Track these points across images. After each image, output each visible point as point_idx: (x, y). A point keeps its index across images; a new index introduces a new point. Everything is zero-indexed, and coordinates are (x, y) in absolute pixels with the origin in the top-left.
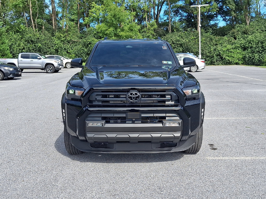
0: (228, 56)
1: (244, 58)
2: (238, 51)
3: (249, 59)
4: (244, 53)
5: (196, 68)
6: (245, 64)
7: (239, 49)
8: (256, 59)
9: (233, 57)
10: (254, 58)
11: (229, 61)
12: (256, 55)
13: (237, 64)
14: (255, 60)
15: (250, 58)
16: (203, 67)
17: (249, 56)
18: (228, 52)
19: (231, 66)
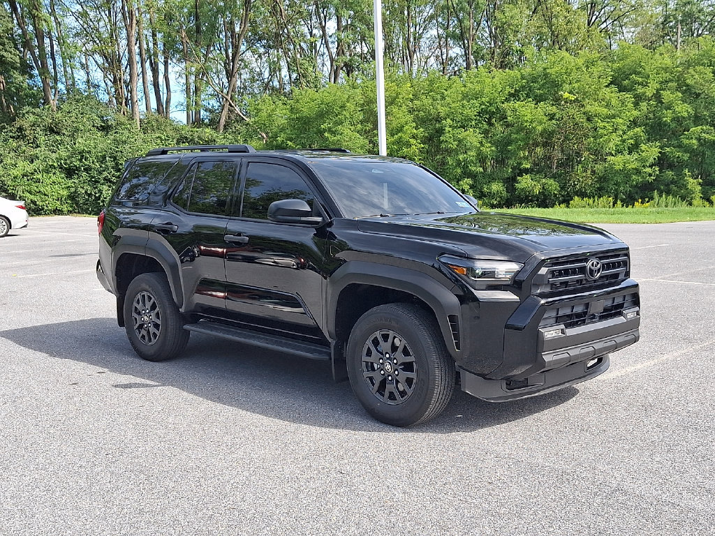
0: (30, 192)
1: (73, 197)
2: (54, 178)
3: (87, 200)
4: (70, 183)
5: (6, 227)
6: (79, 213)
7: (54, 173)
8: (105, 198)
9: (45, 195)
10: (100, 196)
11: (36, 205)
12: (105, 187)
13: (57, 212)
14: (103, 201)
15: (90, 195)
16: (25, 223)
17: (86, 192)
18: (28, 180)
19: (41, 218)
